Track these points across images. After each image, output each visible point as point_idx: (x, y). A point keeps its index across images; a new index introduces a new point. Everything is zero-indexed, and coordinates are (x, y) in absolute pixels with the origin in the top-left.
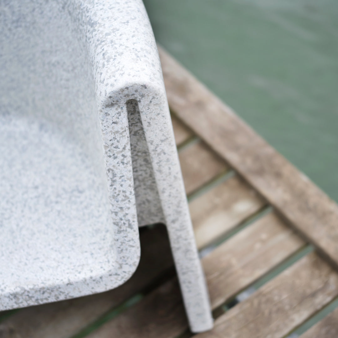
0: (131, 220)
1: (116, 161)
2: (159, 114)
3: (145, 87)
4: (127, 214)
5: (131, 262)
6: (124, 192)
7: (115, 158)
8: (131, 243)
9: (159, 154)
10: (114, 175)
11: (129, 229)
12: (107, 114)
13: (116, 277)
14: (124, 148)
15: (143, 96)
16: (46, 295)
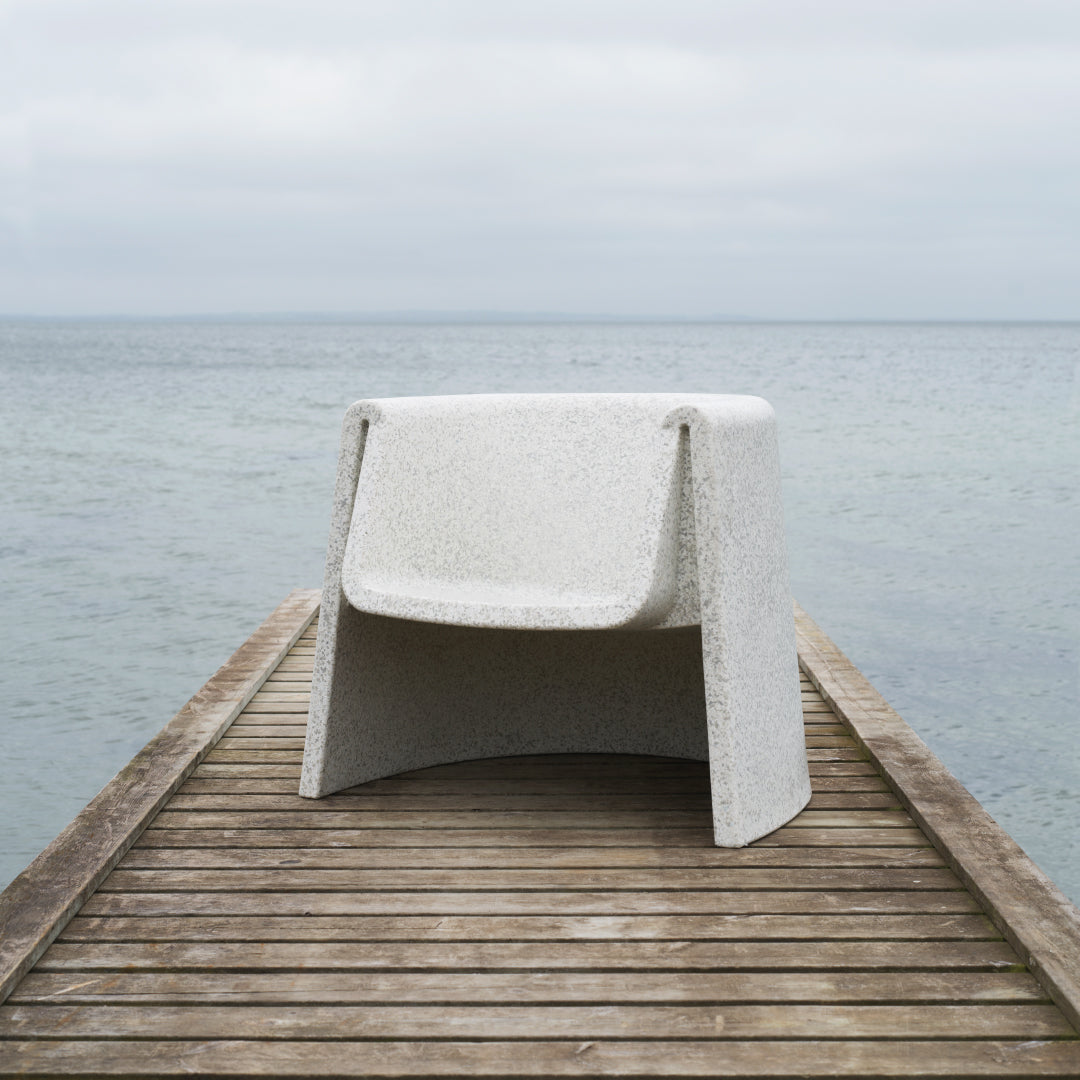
0: (653, 546)
1: (657, 481)
2: (704, 445)
3: (695, 410)
4: (650, 539)
5: (638, 595)
6: (654, 514)
7: (657, 478)
8: (645, 573)
9: (700, 498)
10: (651, 496)
11: (647, 557)
12: (662, 435)
13: (620, 609)
14: (667, 470)
15: (693, 421)
16: (555, 616)
